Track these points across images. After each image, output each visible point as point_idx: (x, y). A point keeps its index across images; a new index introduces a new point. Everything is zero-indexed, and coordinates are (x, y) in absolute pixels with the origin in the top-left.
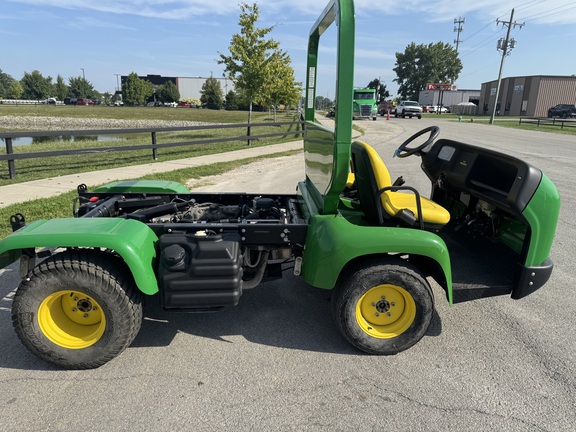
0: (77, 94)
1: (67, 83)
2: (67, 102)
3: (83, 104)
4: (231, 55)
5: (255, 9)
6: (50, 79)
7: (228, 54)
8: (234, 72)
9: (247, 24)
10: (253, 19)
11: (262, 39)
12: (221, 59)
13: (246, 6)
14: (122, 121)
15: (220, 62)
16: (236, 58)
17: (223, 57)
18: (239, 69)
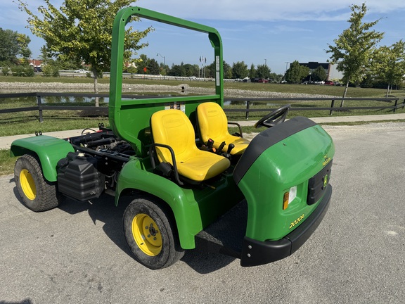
0: (260, 76)
1: (256, 68)
2: (253, 80)
3: (262, 82)
4: (336, 46)
5: (364, 8)
6: (246, 66)
7: (334, 45)
8: (337, 59)
9: (356, 20)
10: (360, 16)
11: (366, 31)
12: (329, 49)
13: (356, 7)
14: (280, 93)
15: (328, 52)
16: (340, 48)
17: (330, 47)
18: (342, 56)
